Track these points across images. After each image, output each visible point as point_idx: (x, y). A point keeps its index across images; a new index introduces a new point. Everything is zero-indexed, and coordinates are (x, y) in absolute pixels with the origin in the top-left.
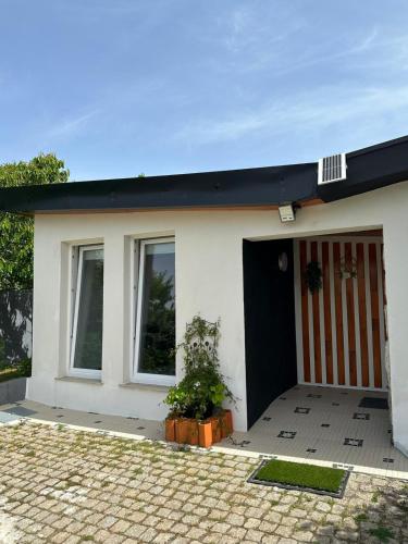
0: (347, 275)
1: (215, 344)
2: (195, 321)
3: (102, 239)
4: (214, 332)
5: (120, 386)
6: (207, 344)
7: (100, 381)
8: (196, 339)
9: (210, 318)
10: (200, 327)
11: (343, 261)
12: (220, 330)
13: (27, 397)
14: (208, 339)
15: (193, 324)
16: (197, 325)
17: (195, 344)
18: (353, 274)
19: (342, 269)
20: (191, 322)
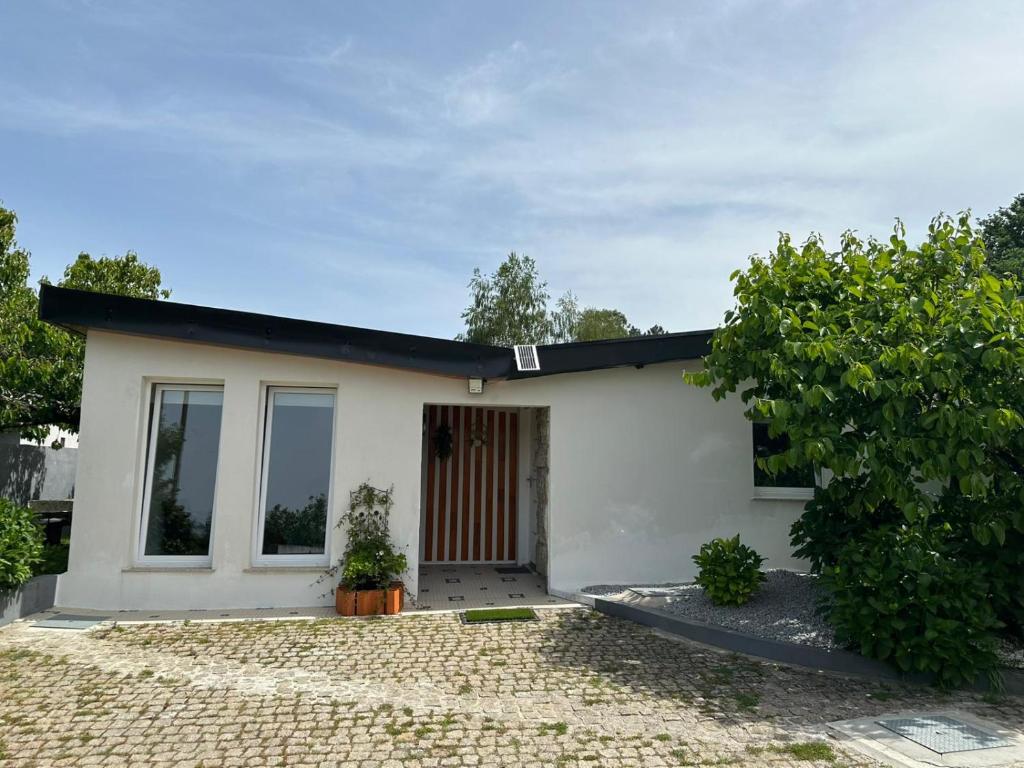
0: (478, 443)
1: (387, 513)
2: (361, 489)
3: (223, 380)
4: (384, 501)
5: (245, 571)
6: (376, 513)
7: (210, 568)
8: (362, 509)
9: (380, 485)
10: (368, 495)
11: (474, 428)
12: (392, 497)
13: (55, 604)
14: (377, 507)
15: (360, 492)
16: (364, 492)
17: (362, 514)
18: (483, 442)
19: (473, 436)
20: (357, 489)
